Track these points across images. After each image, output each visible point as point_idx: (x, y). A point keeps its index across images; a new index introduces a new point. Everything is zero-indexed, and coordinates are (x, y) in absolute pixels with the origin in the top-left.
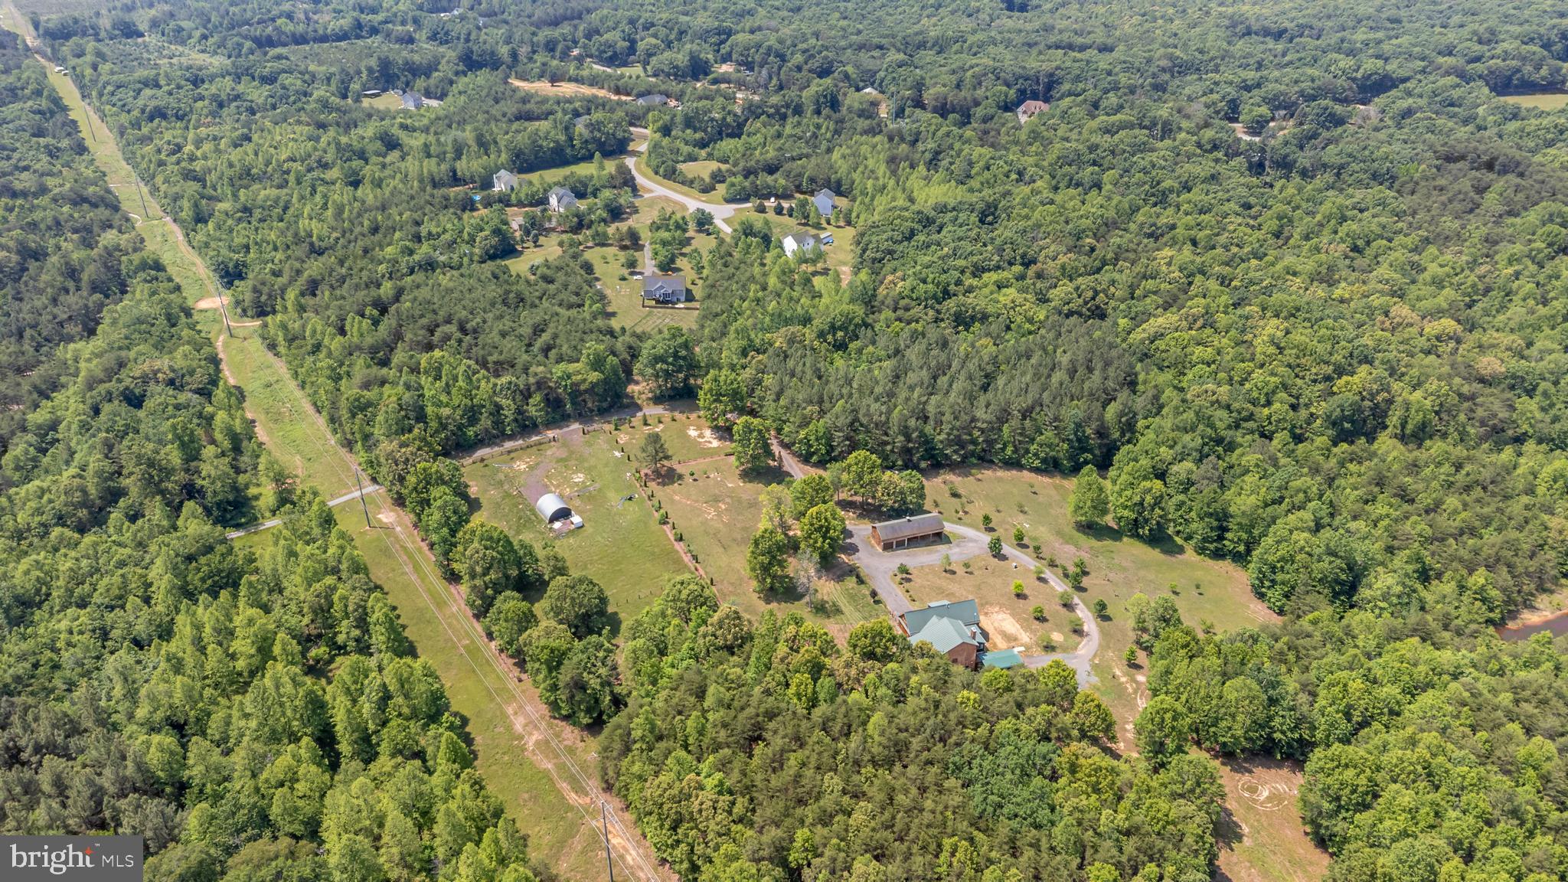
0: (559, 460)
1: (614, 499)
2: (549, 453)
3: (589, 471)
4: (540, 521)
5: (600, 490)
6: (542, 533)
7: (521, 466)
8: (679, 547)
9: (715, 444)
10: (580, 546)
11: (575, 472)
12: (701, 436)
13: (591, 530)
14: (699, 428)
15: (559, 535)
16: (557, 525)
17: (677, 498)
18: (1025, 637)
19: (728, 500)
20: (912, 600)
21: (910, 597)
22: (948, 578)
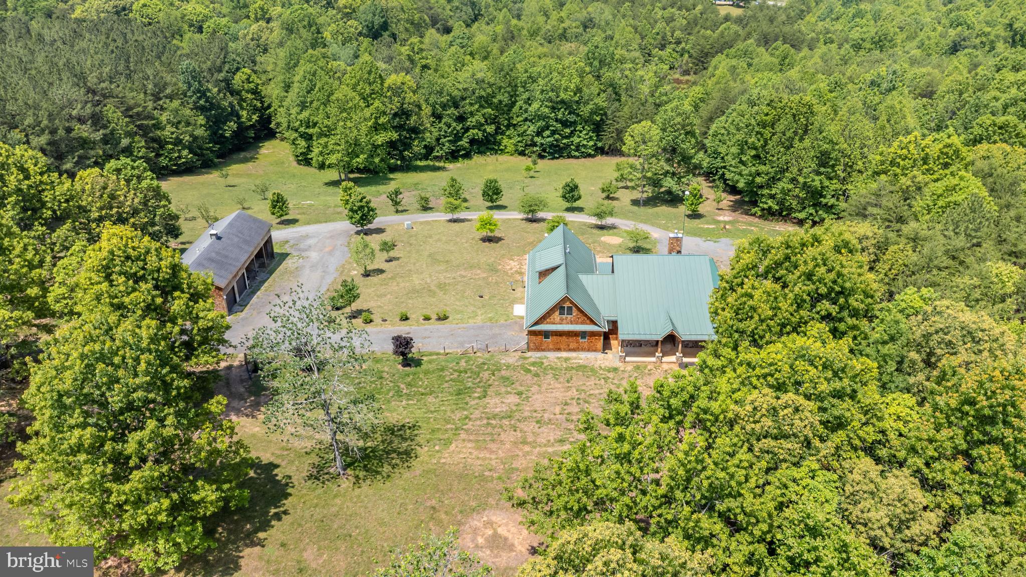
20: (443, 318)
21: (427, 319)
22: (392, 278)
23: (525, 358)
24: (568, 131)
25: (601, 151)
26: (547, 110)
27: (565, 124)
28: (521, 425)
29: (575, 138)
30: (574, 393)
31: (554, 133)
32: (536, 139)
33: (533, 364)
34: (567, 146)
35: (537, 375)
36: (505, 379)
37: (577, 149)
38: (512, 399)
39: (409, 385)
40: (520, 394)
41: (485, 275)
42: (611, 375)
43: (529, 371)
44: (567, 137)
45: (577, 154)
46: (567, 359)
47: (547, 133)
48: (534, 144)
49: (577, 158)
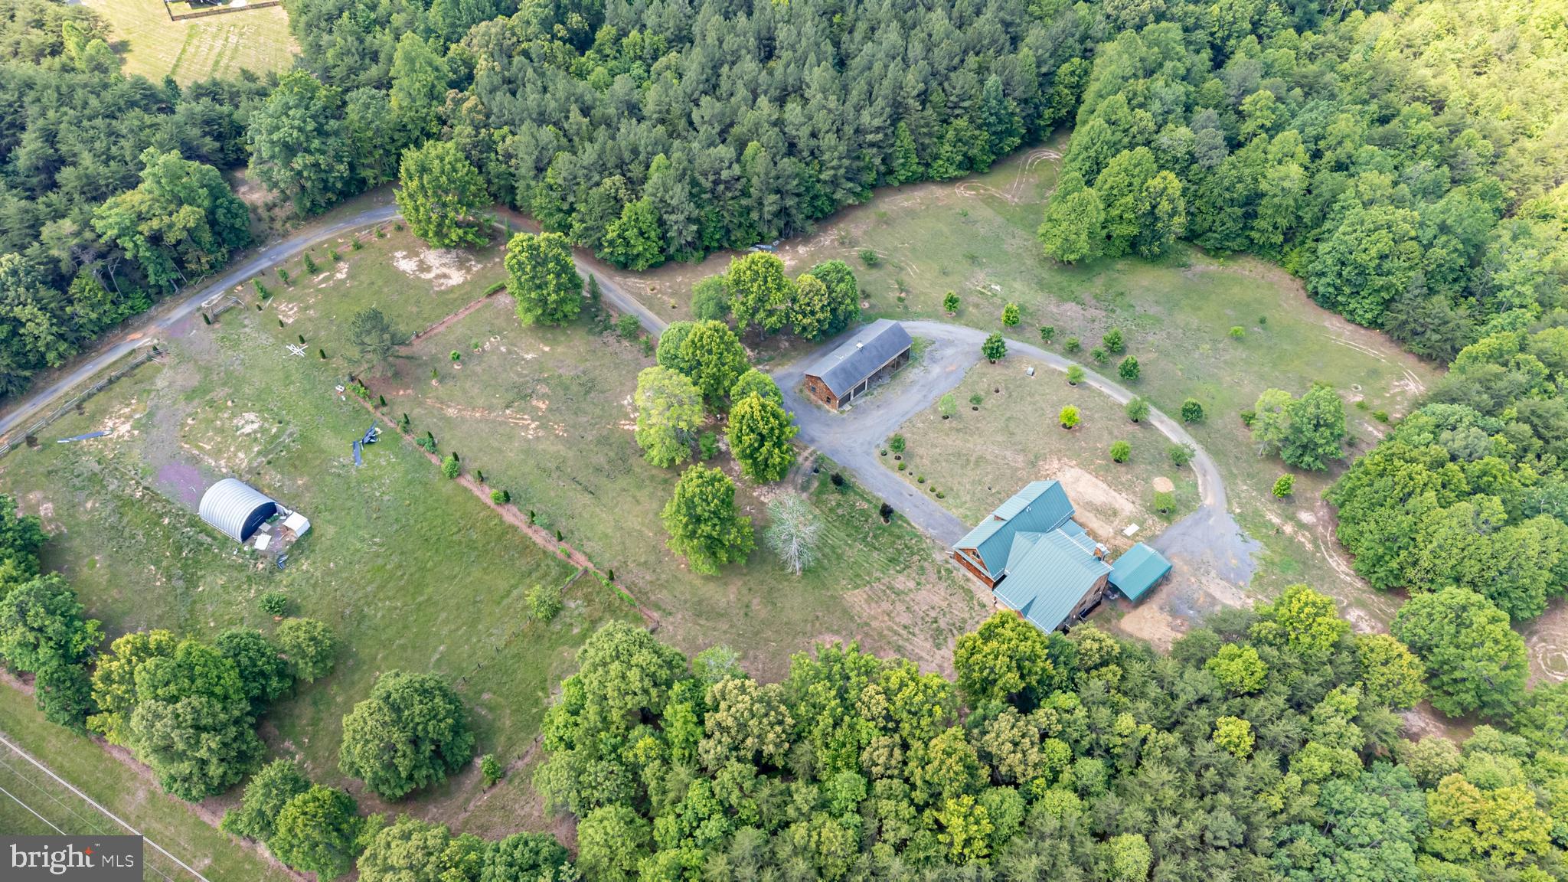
0: (191, 395)
1: (337, 447)
2: (161, 383)
3: (260, 402)
4: (224, 543)
5: (304, 438)
6: (242, 568)
7: (118, 426)
8: (512, 515)
9: (457, 277)
10: (328, 573)
11: (238, 410)
12: (423, 267)
13: (331, 531)
14: (412, 253)
15: (278, 565)
16: (262, 542)
17: (451, 412)
18: (1125, 504)
19: (543, 389)
20: (940, 496)
21: (933, 490)
22: (958, 430)
23: (947, 562)
25: (1378, 328)
28: (898, 604)
30: (944, 604)
33: (947, 570)
34: (1341, 304)
35: (940, 578)
36: (922, 568)
37: (1352, 313)
38: (911, 584)
39: (875, 537)
40: (918, 584)
41: (1020, 465)
42: (977, 608)
43: (939, 572)
45: (1349, 316)
46: (968, 580)
49: (1348, 320)
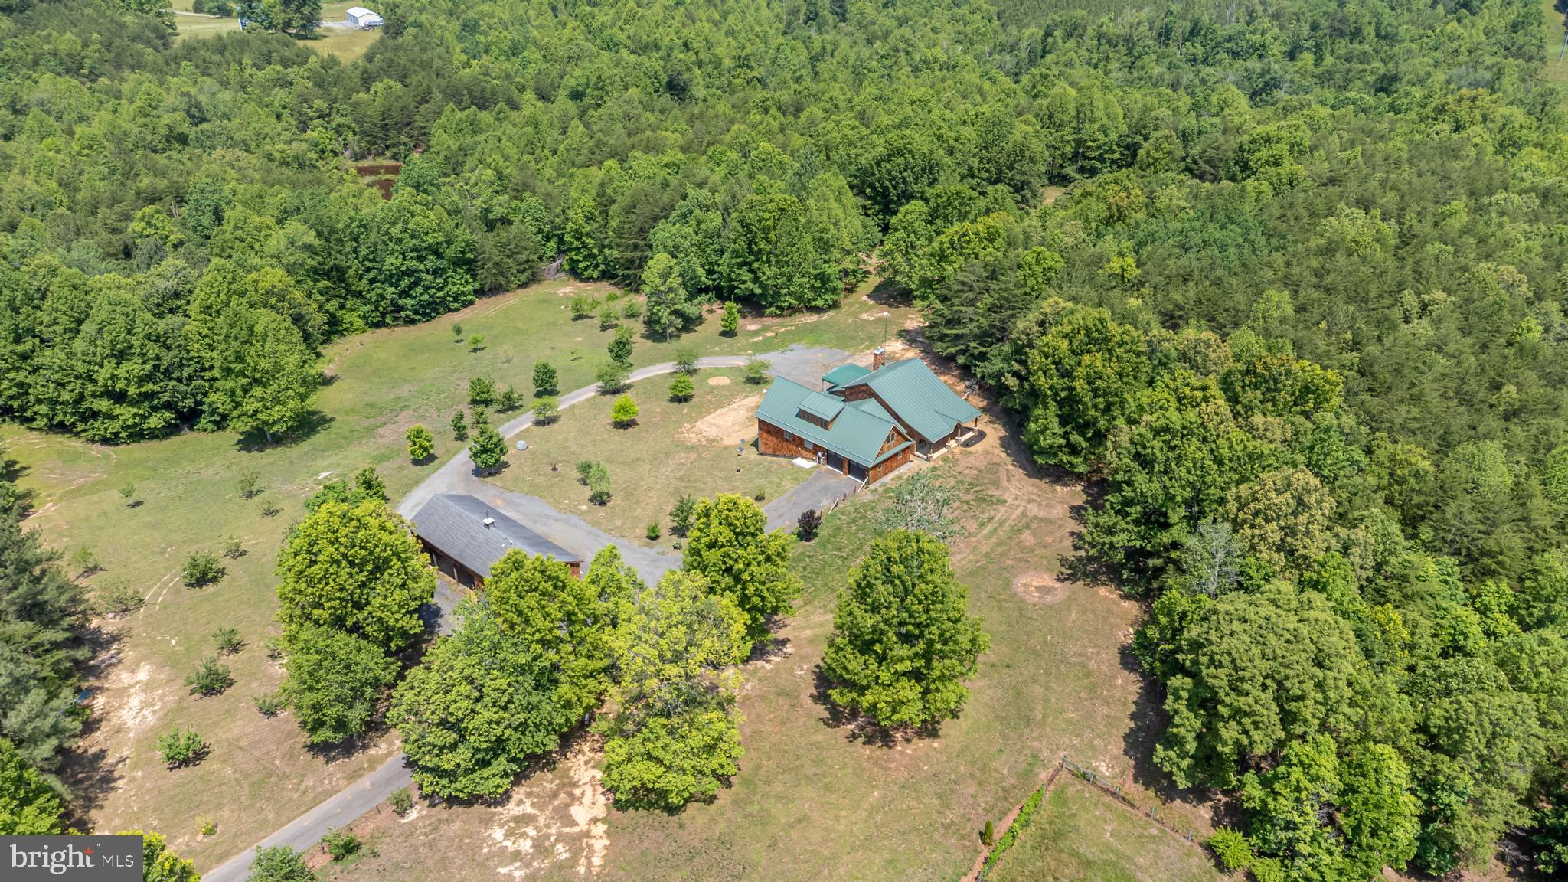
18: (748, 401)
22: (629, 494)
23: (875, 491)
24: (440, 280)
25: (480, 293)
26: (414, 262)
27: (437, 272)
29: (450, 286)
31: (427, 289)
32: (401, 302)
33: (886, 492)
34: (443, 298)
36: (888, 510)
37: (456, 300)
39: (838, 549)
41: (693, 455)
42: (939, 473)
43: (892, 497)
44: (440, 289)
45: (456, 305)
46: (899, 478)
47: (419, 290)
48: (401, 309)
49: (458, 309)
